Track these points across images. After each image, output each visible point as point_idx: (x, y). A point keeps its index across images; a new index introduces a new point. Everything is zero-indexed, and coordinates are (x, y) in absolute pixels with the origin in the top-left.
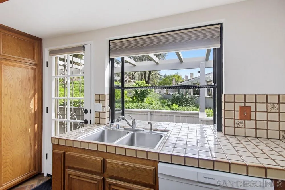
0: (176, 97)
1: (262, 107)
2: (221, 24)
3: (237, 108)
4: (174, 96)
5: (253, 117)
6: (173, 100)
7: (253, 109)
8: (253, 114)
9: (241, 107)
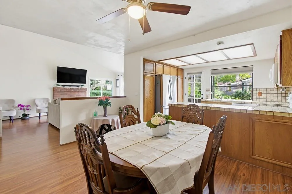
0: (240, 93)
1: (265, 92)
2: (253, 66)
3: (257, 93)
4: (237, 92)
5: (262, 95)
6: (236, 95)
7: (262, 93)
8: (262, 94)
9: (259, 92)
